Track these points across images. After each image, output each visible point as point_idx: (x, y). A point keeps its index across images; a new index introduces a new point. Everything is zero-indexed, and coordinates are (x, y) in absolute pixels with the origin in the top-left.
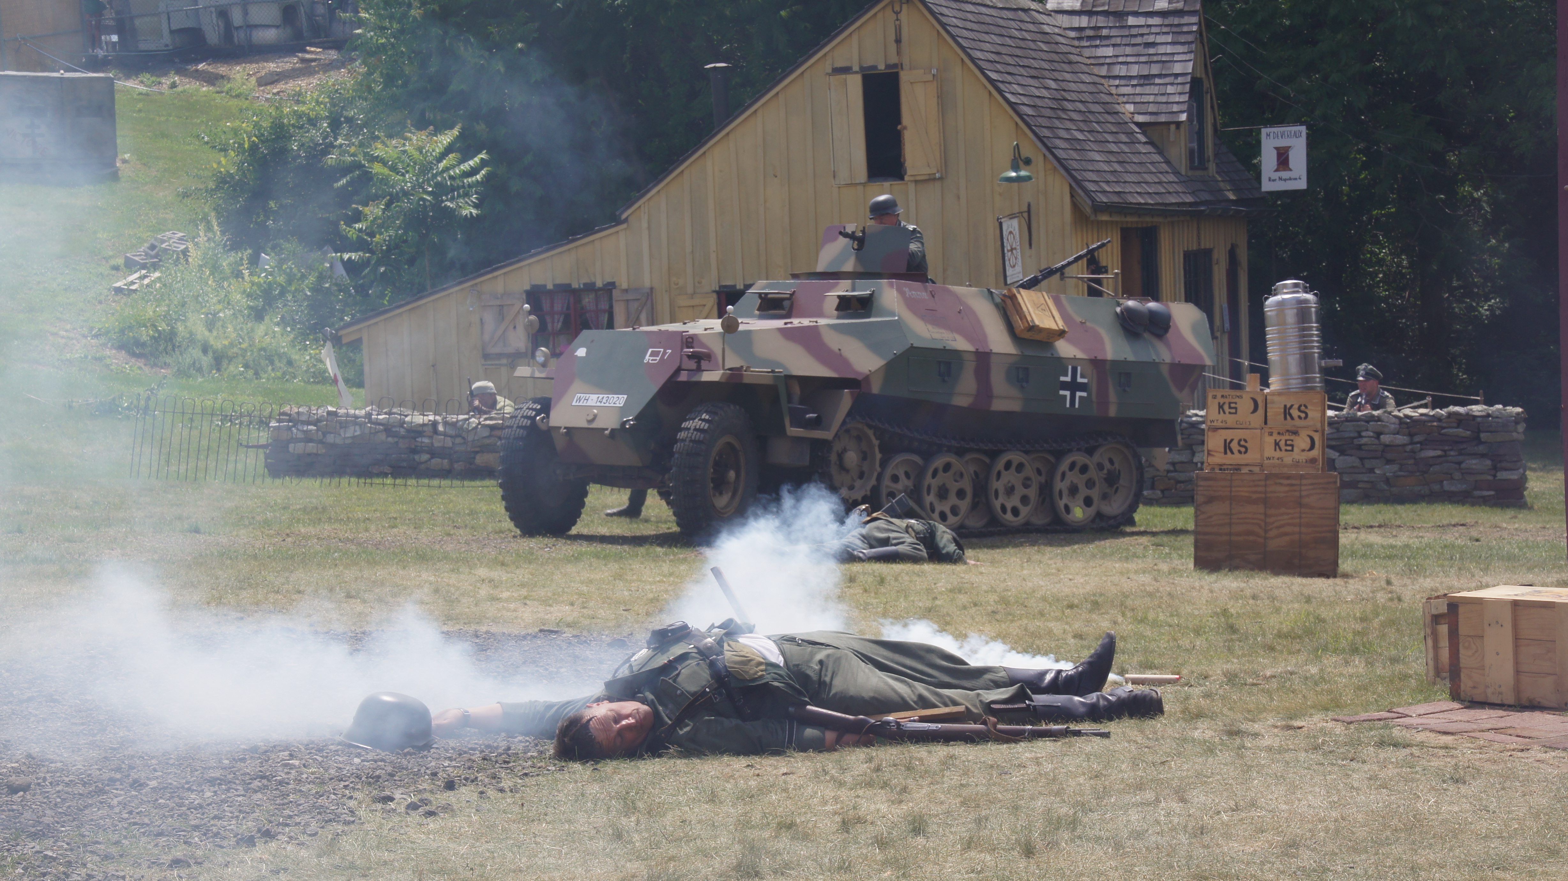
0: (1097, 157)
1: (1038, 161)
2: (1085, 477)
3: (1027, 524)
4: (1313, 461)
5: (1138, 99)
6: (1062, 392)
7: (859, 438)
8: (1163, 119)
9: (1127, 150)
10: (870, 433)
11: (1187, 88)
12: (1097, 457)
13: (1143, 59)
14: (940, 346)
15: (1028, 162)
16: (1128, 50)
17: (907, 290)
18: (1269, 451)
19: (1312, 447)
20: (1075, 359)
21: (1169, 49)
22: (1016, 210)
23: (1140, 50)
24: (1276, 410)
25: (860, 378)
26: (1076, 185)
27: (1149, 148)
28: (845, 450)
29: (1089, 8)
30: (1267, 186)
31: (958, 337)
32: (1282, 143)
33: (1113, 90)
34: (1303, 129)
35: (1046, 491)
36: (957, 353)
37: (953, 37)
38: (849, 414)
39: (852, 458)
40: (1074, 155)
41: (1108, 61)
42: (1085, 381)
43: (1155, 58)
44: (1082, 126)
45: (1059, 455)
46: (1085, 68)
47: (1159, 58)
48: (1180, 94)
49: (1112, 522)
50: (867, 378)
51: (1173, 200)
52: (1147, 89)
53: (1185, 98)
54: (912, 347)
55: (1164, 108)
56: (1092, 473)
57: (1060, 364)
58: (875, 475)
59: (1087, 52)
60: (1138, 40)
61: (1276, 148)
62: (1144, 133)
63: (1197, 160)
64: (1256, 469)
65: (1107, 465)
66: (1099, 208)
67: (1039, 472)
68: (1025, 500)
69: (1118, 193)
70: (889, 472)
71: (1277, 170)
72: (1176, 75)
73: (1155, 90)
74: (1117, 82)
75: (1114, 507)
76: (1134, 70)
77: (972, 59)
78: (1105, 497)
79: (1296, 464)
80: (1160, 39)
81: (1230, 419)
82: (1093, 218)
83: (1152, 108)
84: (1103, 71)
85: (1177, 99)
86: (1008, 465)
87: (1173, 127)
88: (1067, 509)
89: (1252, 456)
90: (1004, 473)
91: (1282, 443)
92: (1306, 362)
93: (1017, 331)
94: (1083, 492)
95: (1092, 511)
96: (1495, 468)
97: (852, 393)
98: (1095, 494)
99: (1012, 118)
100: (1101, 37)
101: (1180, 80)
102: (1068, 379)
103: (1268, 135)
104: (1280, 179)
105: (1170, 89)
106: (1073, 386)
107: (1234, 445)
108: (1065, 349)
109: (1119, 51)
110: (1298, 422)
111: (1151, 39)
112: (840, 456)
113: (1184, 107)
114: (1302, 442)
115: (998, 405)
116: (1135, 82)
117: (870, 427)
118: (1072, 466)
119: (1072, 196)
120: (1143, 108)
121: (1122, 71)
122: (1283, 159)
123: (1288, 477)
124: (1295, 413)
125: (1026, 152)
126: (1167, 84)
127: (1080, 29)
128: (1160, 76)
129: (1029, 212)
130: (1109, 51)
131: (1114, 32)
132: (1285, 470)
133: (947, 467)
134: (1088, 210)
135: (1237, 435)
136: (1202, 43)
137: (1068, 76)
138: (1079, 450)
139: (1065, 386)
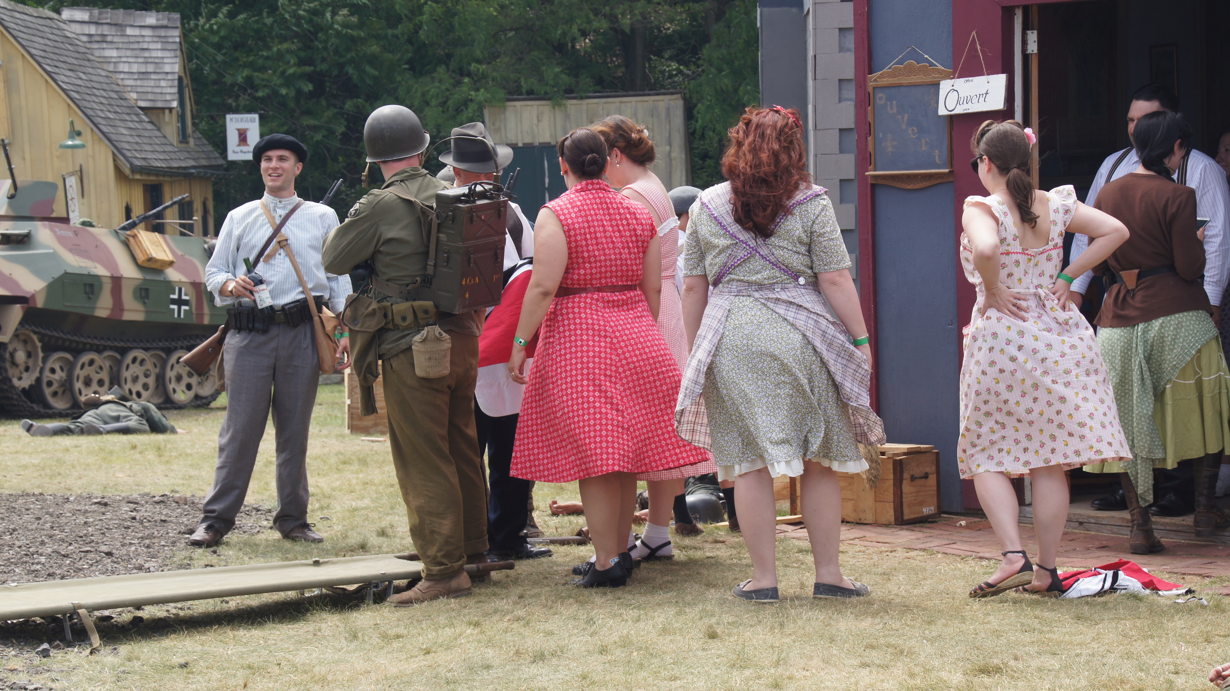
0: (125, 132)
1: (87, 133)
5: (139, 90)
6: (172, 306)
7: (25, 342)
8: (160, 105)
9: (139, 127)
10: (35, 338)
11: (176, 83)
13: (140, 60)
14: (86, 273)
15: (79, 134)
16: (129, 53)
17: (57, 230)
20: (180, 282)
21: (160, 54)
22: (71, 170)
23: (138, 53)
25: (28, 296)
26: (117, 152)
27: (150, 126)
28: (15, 350)
29: (96, 20)
30: (231, 157)
31: (98, 265)
32: (242, 126)
33: (120, 82)
34: (256, 116)
35: (161, 380)
36: (97, 277)
37: (15, 37)
38: (21, 323)
39: (21, 356)
40: (111, 130)
41: (113, 60)
42: (187, 298)
43: (150, 60)
44: (109, 107)
45: (169, 352)
46: (98, 65)
47: (153, 60)
48: (171, 87)
49: (204, 401)
50: (33, 296)
51: (175, 165)
52: (146, 83)
53: (175, 90)
54: (66, 274)
55: (159, 97)
57: (169, 286)
58: (38, 369)
59: (97, 53)
60: (136, 46)
61: (238, 130)
62: (146, 114)
63: (184, 137)
66: (134, 169)
67: (155, 366)
68: (146, 387)
69: (144, 159)
70: (49, 365)
71: (239, 145)
72: (167, 73)
73: (152, 83)
74: (122, 76)
75: (206, 391)
76: (135, 68)
77: (32, 56)
78: (200, 384)
80: (152, 46)
82: (131, 177)
83: (150, 97)
84: (111, 68)
85: (169, 90)
86: (134, 360)
87: (167, 111)
88: (174, 391)
90: (131, 366)
93: (140, 262)
94: (186, 380)
95: (191, 394)
97: (23, 307)
98: (193, 381)
99: (64, 100)
100: (106, 42)
101: (170, 77)
102: (175, 297)
103: (231, 120)
104: (241, 152)
105: (163, 83)
106: (180, 302)
108: (173, 275)
109: (122, 53)
111: (145, 46)
112: (12, 355)
113: (175, 97)
115: (127, 316)
116: (136, 77)
117: (35, 333)
118: (178, 361)
119: (114, 160)
120: (144, 97)
121: (125, 68)
122: (242, 137)
125: (77, 127)
126: (160, 80)
127: (90, 35)
128: (154, 73)
129: (81, 171)
130: (114, 53)
131: (116, 39)
133: (91, 363)
134: (127, 171)
136: (181, 50)
137: (90, 70)
138: (181, 348)
139: (174, 302)
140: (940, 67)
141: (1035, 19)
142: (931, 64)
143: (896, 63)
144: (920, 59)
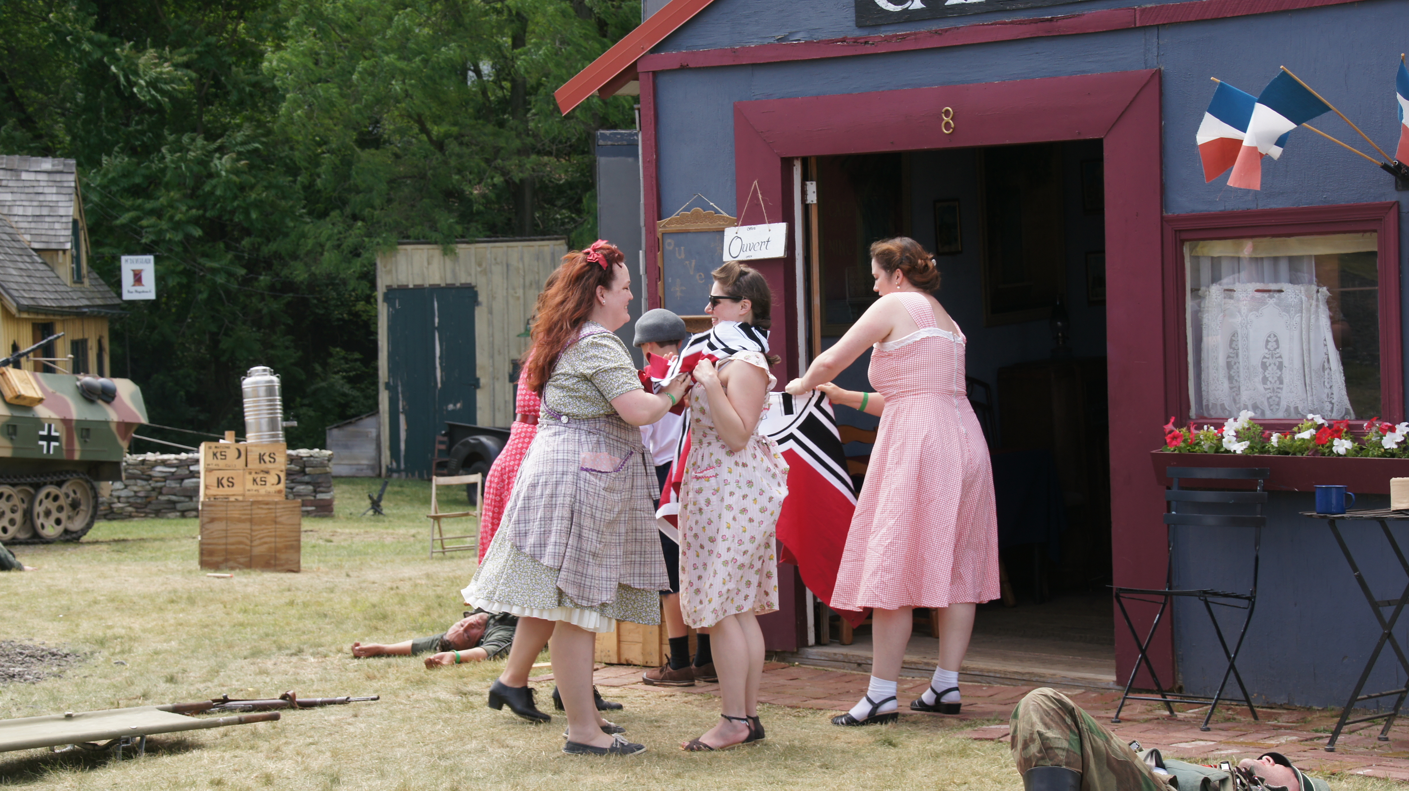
0: (14, 272)
2: (57, 504)
3: (14, 538)
4: (280, 492)
5: (33, 232)
6: (41, 443)
8: (54, 246)
9: (31, 268)
11: (70, 226)
12: (65, 489)
13: (35, 204)
16: (23, 197)
18: (249, 485)
19: (279, 482)
20: (50, 419)
21: (54, 198)
23: (32, 196)
24: (253, 457)
26: (4, 291)
27: (42, 267)
30: (126, 296)
32: (137, 267)
33: (14, 225)
34: (151, 258)
35: (28, 515)
41: (8, 203)
42: (57, 434)
43: (44, 204)
44: (1, 250)
45: (38, 487)
47: (47, 204)
48: (65, 229)
49: (74, 535)
51: (66, 304)
52: (39, 226)
53: (69, 232)
55: (53, 239)
56: (62, 501)
57: (38, 423)
60: (31, 190)
61: (134, 271)
62: (39, 256)
63: (78, 277)
64: (240, 498)
65: (72, 495)
66: (21, 308)
67: (23, 501)
68: (12, 522)
69: (32, 298)
71: (134, 285)
72: (62, 216)
73: (46, 226)
74: (16, 219)
75: (77, 525)
76: (29, 211)
78: (69, 518)
79: (268, 494)
80: (47, 190)
81: (222, 463)
82: (17, 315)
83: (44, 239)
84: (5, 211)
85: (63, 233)
87: (61, 253)
88: (43, 526)
89: (237, 489)
91: (258, 480)
92: (272, 424)
93: (8, 399)
94: (55, 515)
95: (60, 529)
96: (315, 492)
98: (63, 516)
100: (2, 186)
101: (64, 220)
102: (45, 433)
103: (126, 261)
104: (136, 291)
105: (57, 226)
106: (49, 438)
107: (225, 482)
108: (42, 411)
109: (17, 197)
110: (269, 466)
111: (40, 190)
113: (69, 239)
114: (272, 479)
116: (30, 219)
118: (48, 496)
120: (38, 239)
121: (19, 211)
122: (138, 278)
123: (267, 503)
124: (267, 458)
126: (54, 222)
128: (49, 216)
130: (9, 197)
131: (11, 184)
132: (260, 499)
134: (14, 310)
135: (225, 474)
136: (77, 195)
138: (51, 483)
139: (43, 438)
140: (725, 215)
141: (813, 170)
142: (717, 212)
143: (684, 210)
144: (706, 207)
